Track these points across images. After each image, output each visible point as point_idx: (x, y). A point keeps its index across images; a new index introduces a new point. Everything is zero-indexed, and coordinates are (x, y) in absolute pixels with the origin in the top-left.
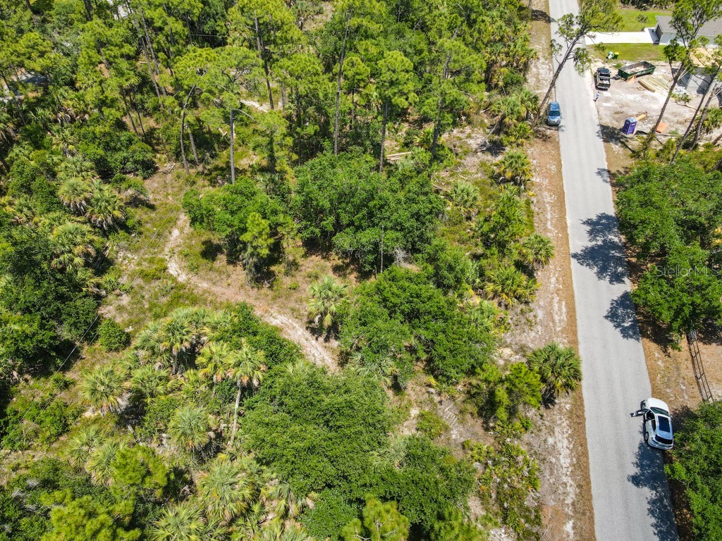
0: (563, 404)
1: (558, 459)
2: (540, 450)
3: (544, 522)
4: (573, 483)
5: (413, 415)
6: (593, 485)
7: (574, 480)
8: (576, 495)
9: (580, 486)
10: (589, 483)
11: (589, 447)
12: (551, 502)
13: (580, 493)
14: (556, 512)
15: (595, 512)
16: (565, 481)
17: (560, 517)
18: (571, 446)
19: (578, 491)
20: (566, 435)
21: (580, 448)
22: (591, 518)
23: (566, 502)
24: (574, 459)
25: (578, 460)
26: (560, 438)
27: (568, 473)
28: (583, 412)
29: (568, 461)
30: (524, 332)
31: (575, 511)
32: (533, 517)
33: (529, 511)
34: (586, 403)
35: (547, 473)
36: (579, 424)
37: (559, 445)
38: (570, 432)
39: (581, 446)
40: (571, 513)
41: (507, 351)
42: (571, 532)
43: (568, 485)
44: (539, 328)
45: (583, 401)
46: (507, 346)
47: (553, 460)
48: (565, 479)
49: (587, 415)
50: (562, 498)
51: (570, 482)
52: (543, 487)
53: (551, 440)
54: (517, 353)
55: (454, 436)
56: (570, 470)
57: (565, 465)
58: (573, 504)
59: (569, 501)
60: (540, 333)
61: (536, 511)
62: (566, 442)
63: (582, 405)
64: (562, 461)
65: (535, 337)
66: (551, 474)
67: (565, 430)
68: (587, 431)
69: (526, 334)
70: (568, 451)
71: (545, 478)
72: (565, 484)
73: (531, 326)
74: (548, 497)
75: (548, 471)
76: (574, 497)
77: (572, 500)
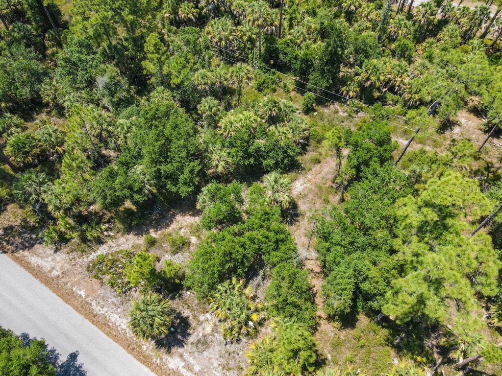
0: (148, 345)
1: (118, 314)
2: (129, 305)
3: (94, 280)
4: (100, 312)
6: (91, 324)
7: (101, 315)
8: (93, 310)
9: (95, 316)
10: (93, 322)
11: (111, 340)
12: (101, 292)
13: (92, 313)
14: (94, 291)
15: (78, 314)
17: (91, 292)
18: (119, 329)
19: (95, 313)
21: (114, 333)
22: (77, 309)
23: (94, 301)
24: (111, 324)
25: (109, 327)
27: (107, 314)
28: (135, 356)
29: (113, 320)
30: (220, 357)
31: (87, 303)
32: (99, 275)
33: (103, 275)
34: (138, 364)
35: (114, 300)
36: (129, 346)
38: (128, 334)
39: (115, 336)
40: (87, 300)
41: (209, 329)
42: (80, 293)
43: (101, 309)
45: (141, 362)
46: (213, 331)
47: (119, 310)
48: (105, 309)
49: (130, 356)
50: (98, 300)
51: (102, 312)
52: (108, 292)
54: (204, 336)
55: (167, 256)
56: (108, 317)
57: (112, 315)
58: (90, 304)
59: (93, 303)
60: (214, 372)
61: (101, 279)
63: (139, 359)
64: (115, 316)
65: (212, 364)
66: (113, 303)
68: (120, 347)
69: (218, 356)
70: (118, 324)
71: (112, 296)
72: (103, 308)
73: (224, 368)
74: (103, 291)
75: (115, 301)
76: (93, 308)
77: (93, 305)
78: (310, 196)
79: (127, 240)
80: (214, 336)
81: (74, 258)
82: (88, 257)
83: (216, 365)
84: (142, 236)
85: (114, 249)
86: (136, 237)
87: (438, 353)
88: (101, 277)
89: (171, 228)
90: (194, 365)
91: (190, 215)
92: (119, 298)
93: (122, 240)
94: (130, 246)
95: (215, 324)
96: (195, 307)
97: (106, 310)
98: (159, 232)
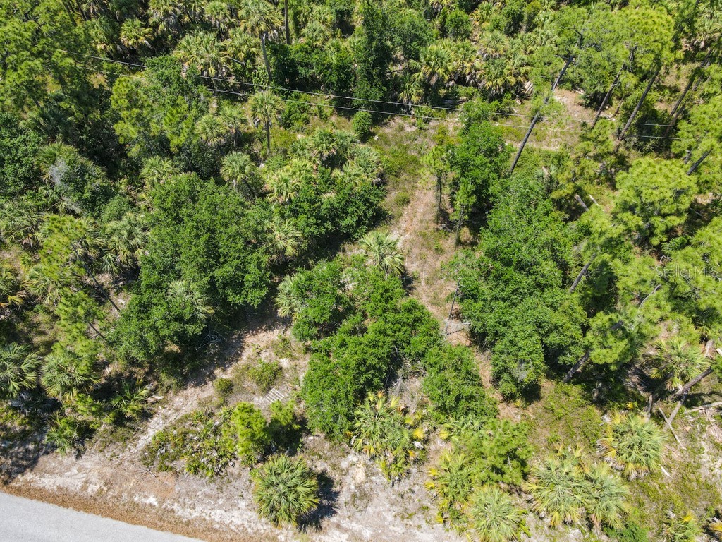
0: (285, 532)
1: (220, 507)
2: (232, 488)
3: (162, 474)
4: (193, 517)
5: (281, 360)
6: (186, 538)
7: (196, 519)
8: (180, 517)
9: (188, 524)
10: (189, 535)
12: (180, 487)
13: (181, 522)
14: (169, 490)
15: (160, 533)
16: (197, 509)
17: (164, 493)
18: (233, 528)
19: (184, 520)
20: (246, 523)
21: (229, 537)
22: (155, 526)
23: (176, 504)
24: (217, 526)
25: (216, 531)
26: (244, 516)
27: (204, 515)
29: (217, 519)
30: (392, 505)
31: (166, 511)
32: (167, 464)
33: (172, 461)
35: (206, 490)
37: (236, 513)
38: (249, 530)
40: (164, 506)
41: (360, 475)
42: (148, 501)
43: (192, 511)
44: (400, 530)
46: (367, 476)
47: (220, 502)
48: (199, 508)
50: (180, 500)
51: (195, 515)
52: (193, 482)
53: (242, 504)
54: (359, 487)
55: (256, 399)
56: (207, 518)
57: (213, 513)
58: (172, 511)
59: (176, 507)
60: (391, 528)
61: (172, 468)
62: (239, 522)
64: (218, 512)
65: (385, 519)
66: (207, 495)
67: (253, 525)
69: (388, 506)
70: (227, 522)
71: (201, 487)
72: (194, 508)
73: (403, 518)
74: (183, 485)
75: (209, 492)
76: (179, 514)
77: (176, 510)
78: (416, 251)
79: (186, 398)
80: (371, 481)
81: (114, 455)
82: (136, 445)
83: (390, 517)
84: (206, 383)
85: (172, 418)
86: (198, 389)
87: (645, 391)
88: (172, 465)
89: (244, 358)
90: (361, 531)
91: (265, 330)
92: (212, 485)
93: (178, 401)
94: (195, 404)
95: (365, 464)
96: (329, 454)
97: (201, 508)
98: (230, 370)
